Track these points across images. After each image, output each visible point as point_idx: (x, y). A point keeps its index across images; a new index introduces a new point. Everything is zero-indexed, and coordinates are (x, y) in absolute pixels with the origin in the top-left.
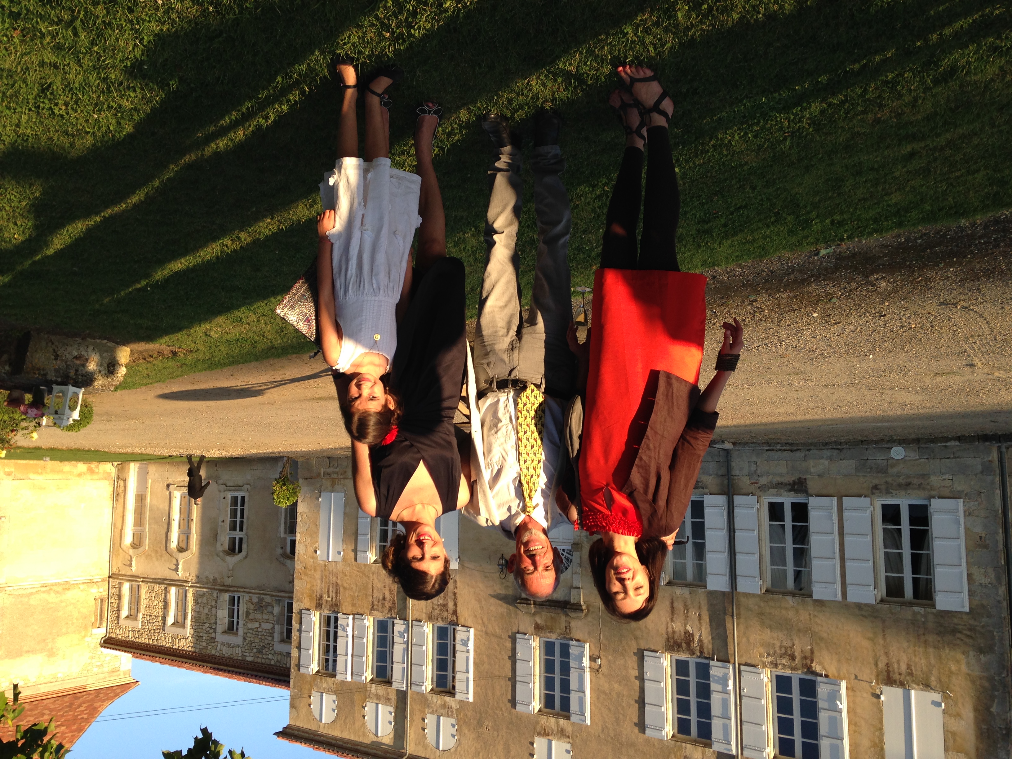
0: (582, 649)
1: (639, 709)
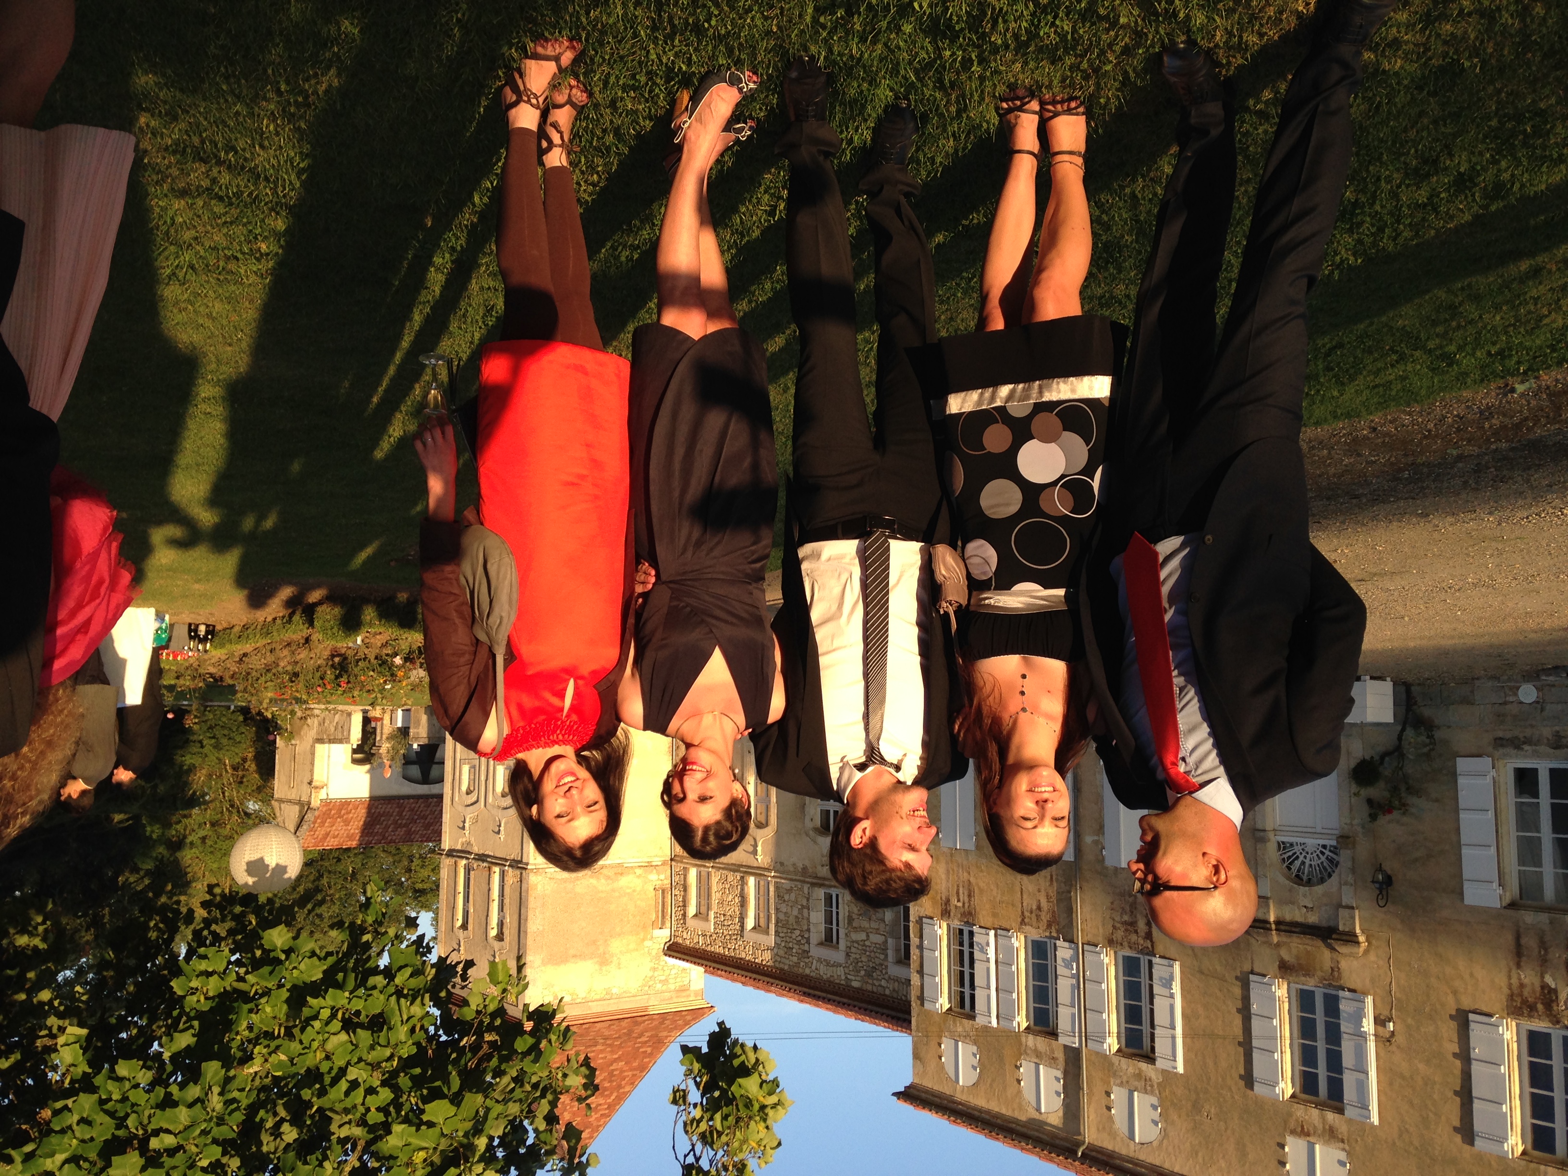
0: (1360, 1005)
1: (1463, 1105)
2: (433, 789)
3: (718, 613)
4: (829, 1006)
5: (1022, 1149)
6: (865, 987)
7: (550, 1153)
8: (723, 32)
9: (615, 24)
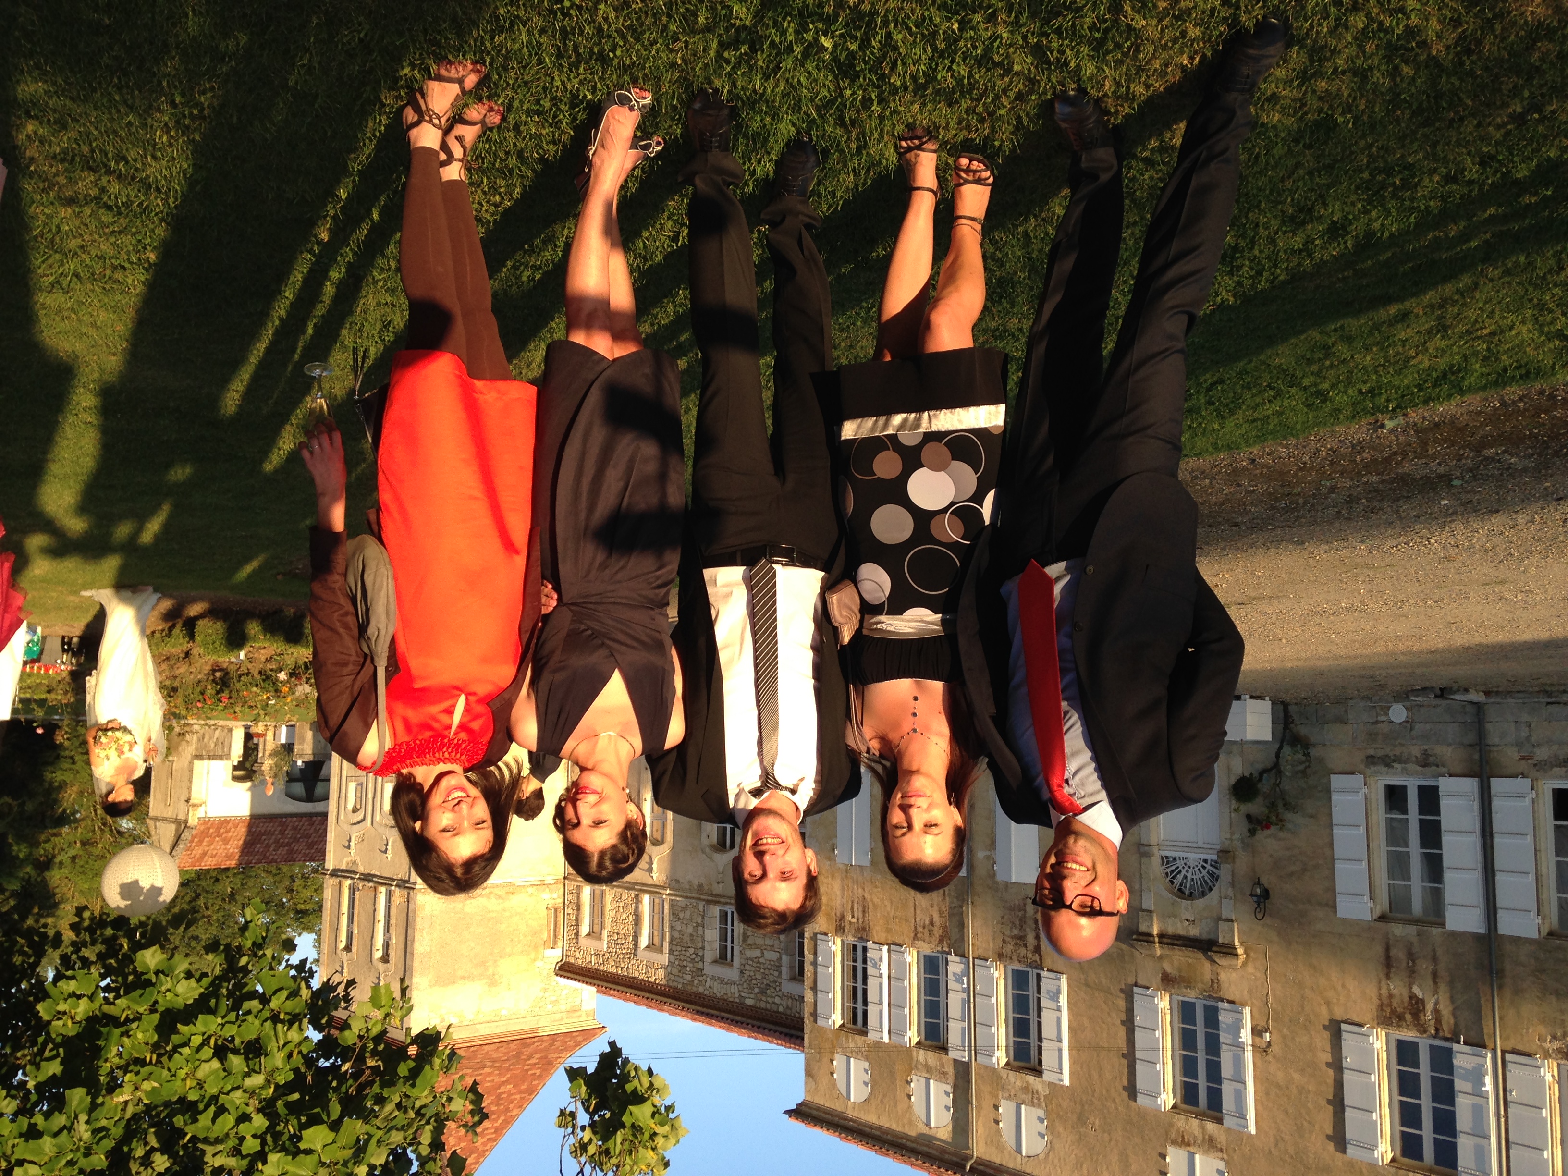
0: (1237, 1015)
1: (1335, 1113)
2: (318, 807)
3: (620, 637)
4: (723, 1025)
5: (912, 1165)
6: (758, 1005)
8: (628, 62)
9: (520, 50)
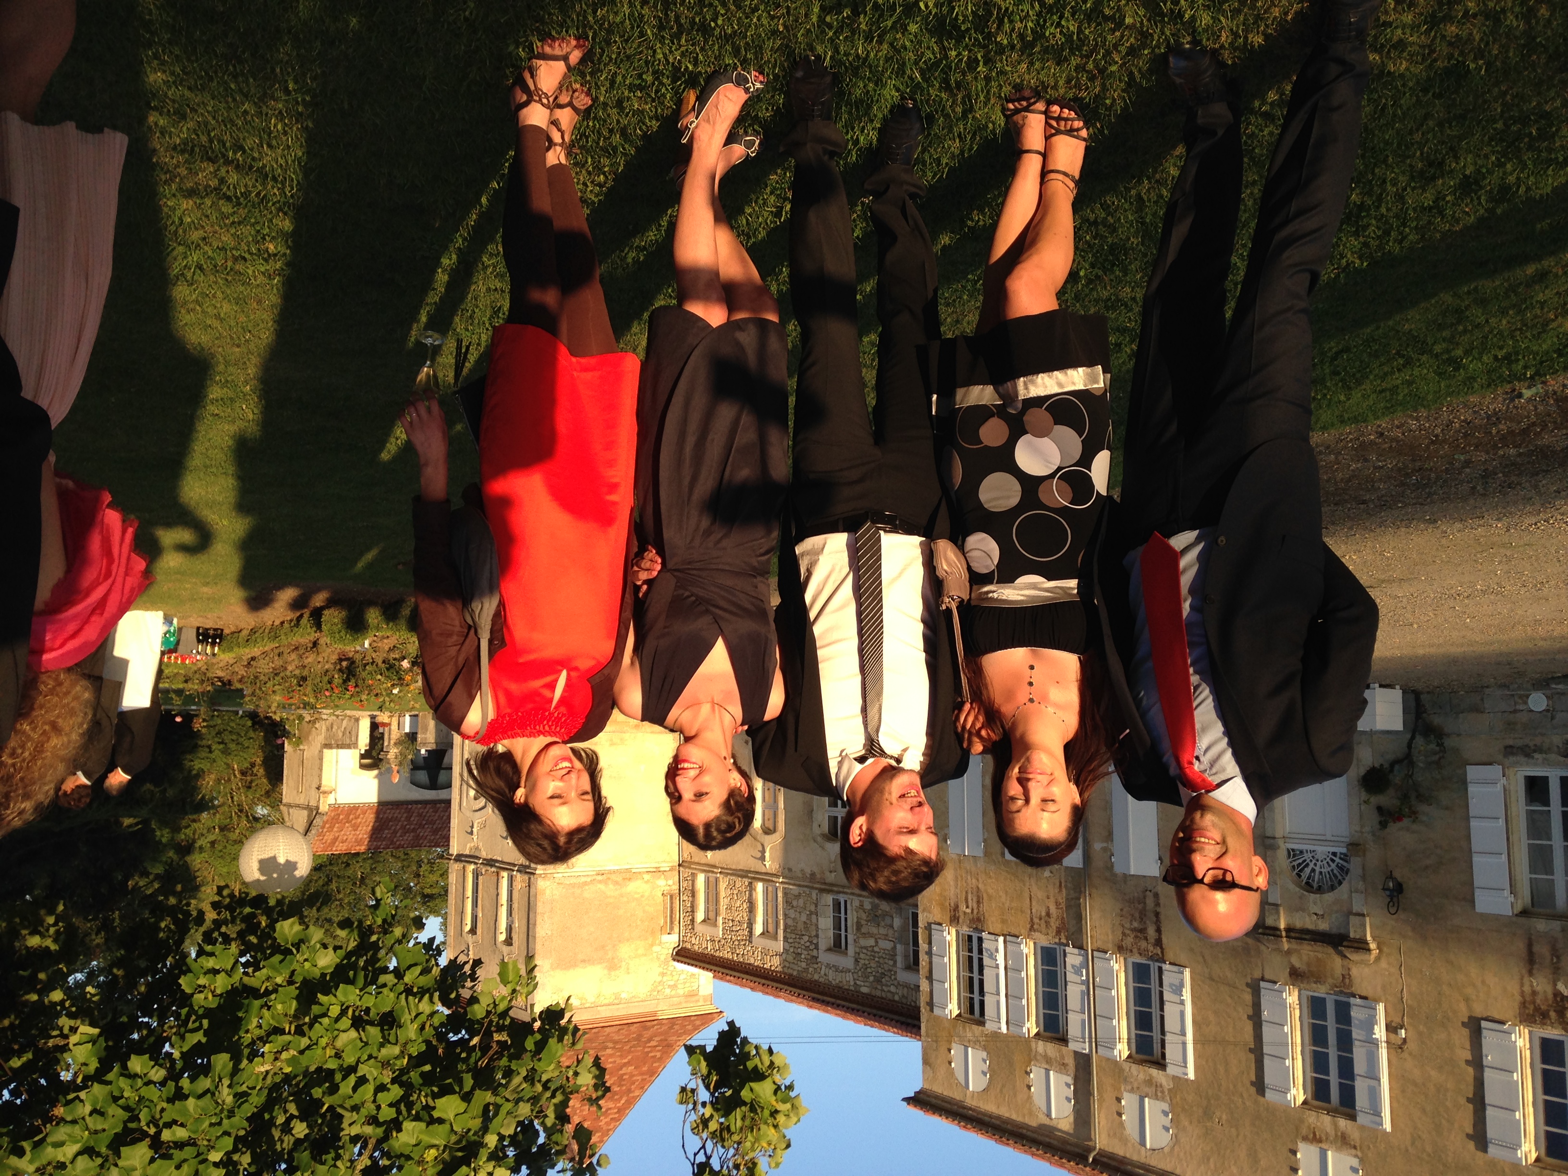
0: (1371, 1012)
1: (1476, 1112)
2: (441, 794)
3: (724, 603)
4: (839, 1012)
5: (1033, 1155)
6: (873, 993)
7: (560, 1153)
8: (729, 31)
9: (622, 23)
